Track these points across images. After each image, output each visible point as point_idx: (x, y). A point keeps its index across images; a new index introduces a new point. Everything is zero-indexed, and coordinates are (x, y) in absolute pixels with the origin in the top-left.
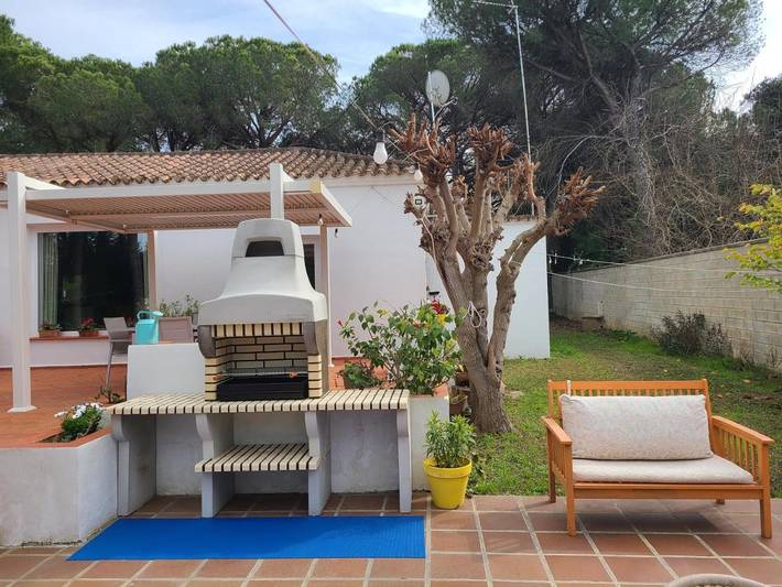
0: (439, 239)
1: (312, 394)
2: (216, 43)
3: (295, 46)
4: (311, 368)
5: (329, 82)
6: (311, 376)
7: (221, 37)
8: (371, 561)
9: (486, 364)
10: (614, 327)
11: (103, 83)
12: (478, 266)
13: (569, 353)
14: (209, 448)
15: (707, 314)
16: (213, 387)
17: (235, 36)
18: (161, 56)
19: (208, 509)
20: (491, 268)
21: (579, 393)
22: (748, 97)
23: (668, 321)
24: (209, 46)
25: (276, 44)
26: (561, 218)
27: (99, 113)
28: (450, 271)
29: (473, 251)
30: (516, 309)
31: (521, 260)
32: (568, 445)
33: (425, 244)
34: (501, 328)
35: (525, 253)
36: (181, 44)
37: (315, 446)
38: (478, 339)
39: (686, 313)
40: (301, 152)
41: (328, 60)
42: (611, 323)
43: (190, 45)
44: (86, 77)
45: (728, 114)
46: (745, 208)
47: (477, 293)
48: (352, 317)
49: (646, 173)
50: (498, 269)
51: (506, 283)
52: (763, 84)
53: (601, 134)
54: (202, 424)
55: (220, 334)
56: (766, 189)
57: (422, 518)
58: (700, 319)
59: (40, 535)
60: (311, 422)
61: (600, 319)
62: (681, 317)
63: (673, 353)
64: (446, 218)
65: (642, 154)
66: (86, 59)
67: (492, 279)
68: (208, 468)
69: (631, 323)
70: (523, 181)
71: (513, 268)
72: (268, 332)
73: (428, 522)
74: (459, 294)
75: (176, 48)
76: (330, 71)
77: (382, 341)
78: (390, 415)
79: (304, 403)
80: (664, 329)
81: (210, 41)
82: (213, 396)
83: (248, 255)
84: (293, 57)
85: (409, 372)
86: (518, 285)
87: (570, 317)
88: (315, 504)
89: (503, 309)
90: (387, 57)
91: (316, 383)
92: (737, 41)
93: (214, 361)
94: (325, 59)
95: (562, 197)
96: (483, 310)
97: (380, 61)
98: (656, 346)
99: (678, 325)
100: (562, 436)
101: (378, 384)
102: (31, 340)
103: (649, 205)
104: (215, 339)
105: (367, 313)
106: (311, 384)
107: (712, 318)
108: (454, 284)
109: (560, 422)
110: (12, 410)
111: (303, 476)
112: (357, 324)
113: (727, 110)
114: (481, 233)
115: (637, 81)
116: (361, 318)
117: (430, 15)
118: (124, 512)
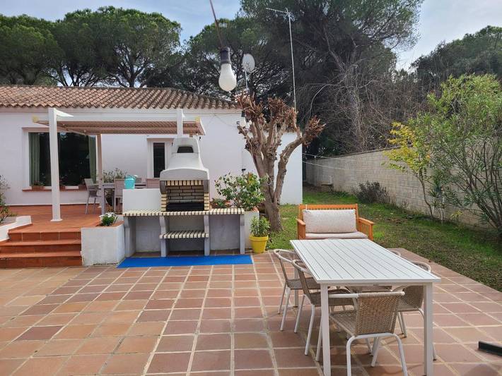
0: (254, 146)
1: (205, 209)
2: (105, 10)
3: (155, 15)
4: (205, 198)
5: (175, 38)
6: (205, 202)
7: (108, 7)
8: (233, 265)
9: (273, 201)
10: (337, 190)
11: (35, 34)
12: (270, 158)
13: (313, 202)
14: (164, 230)
15: (380, 183)
16: (165, 206)
17: (117, 7)
18: (69, 17)
19: (164, 254)
20: (276, 159)
21: (310, 209)
22: (413, 65)
23: (362, 186)
24: (100, 12)
25: (143, 14)
26: (307, 137)
27: (31, 52)
28: (258, 160)
29: (268, 151)
30: (286, 177)
31: (289, 155)
32: (304, 226)
33: (248, 147)
34: (279, 186)
35: (291, 152)
36: (82, 10)
37: (207, 229)
38: (270, 190)
39: (371, 182)
40: (172, 91)
41: (175, 25)
42: (336, 188)
43: (87, 11)
44: (23, 30)
45: (403, 72)
46: (393, 132)
47: (269, 169)
48: (220, 179)
49: (356, 106)
50: (279, 159)
51: (282, 166)
52: (420, 58)
53: (334, 83)
54: (162, 220)
55: (169, 184)
56: (399, 124)
57: (249, 256)
58: (377, 184)
59: (101, 261)
60: (206, 219)
61: (331, 186)
62: (368, 184)
63: (363, 202)
64: (256, 136)
65: (354, 95)
66: (20, 18)
67: (276, 163)
68: (165, 237)
69: (346, 188)
70: (291, 118)
71: (285, 159)
72: (184, 184)
73: (252, 256)
74: (262, 170)
75: (79, 12)
76: (176, 32)
77: (232, 188)
78: (238, 216)
79: (204, 212)
80: (360, 190)
81: (101, 9)
82: (165, 209)
83: (178, 152)
84: (154, 23)
85: (243, 201)
86: (287, 167)
87: (315, 184)
88: (207, 252)
89: (281, 177)
90: (212, 26)
91: (207, 205)
92: (406, 34)
93: (165, 195)
94: (173, 24)
95: (307, 128)
96: (272, 177)
97: (207, 28)
98: (356, 199)
99: (367, 188)
100: (302, 223)
101: (229, 206)
102: (23, 191)
103: (358, 124)
104: (167, 186)
105: (226, 178)
106: (205, 205)
107: (383, 185)
108: (260, 165)
109: (303, 220)
110: (53, 220)
111: (202, 240)
112: (222, 181)
113: (402, 70)
114: (273, 142)
115: (354, 55)
116: (224, 179)
117: (241, 9)
118: (128, 256)
